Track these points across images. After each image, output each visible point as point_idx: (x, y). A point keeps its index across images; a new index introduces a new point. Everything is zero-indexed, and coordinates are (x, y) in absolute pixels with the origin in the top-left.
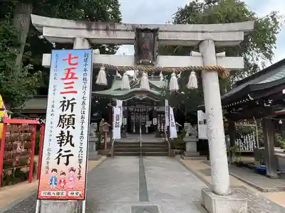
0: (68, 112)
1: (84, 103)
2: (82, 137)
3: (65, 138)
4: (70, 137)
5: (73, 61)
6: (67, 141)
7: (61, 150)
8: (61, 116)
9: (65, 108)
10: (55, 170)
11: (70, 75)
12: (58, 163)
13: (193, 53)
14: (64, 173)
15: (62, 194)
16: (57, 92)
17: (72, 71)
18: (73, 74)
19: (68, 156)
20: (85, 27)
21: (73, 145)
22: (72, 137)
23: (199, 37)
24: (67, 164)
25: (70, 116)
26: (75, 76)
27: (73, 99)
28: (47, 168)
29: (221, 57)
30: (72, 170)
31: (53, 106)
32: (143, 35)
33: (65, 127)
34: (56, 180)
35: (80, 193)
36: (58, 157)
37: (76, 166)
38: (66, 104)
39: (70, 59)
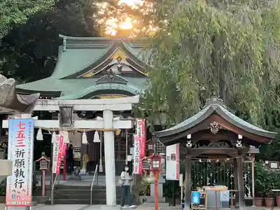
0: (20, 158)
1: (29, 152)
2: (29, 172)
3: (19, 173)
4: (22, 173)
5: (22, 127)
6: (21, 175)
7: (17, 180)
8: (16, 160)
9: (19, 155)
10: (14, 191)
11: (21, 135)
12: (16, 187)
13: (98, 118)
14: (19, 192)
15: (19, 203)
16: (14, 146)
17: (22, 133)
18: (23, 135)
19: (21, 183)
21: (24, 177)
23: (102, 108)
24: (21, 187)
25: (22, 160)
27: (23, 150)
28: (10, 189)
29: (116, 121)
31: (11, 155)
32: (65, 109)
33: (19, 167)
34: (15, 196)
35: (28, 202)
36: (16, 184)
37: (26, 189)
39: (20, 125)
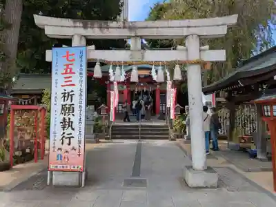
0: (68, 102)
1: (81, 95)
2: (80, 123)
3: (66, 124)
4: (70, 124)
5: (70, 58)
6: (69, 126)
7: (64, 133)
8: (63, 105)
9: (66, 98)
10: (60, 149)
11: (69, 71)
12: (62, 143)
13: (179, 47)
14: (67, 152)
15: (67, 167)
16: (59, 85)
17: (70, 66)
18: (71, 69)
19: (70, 138)
20: (81, 25)
21: (73, 129)
22: (72, 122)
23: (185, 32)
24: (69, 144)
25: (71, 105)
26: (73, 71)
27: (72, 91)
28: (54, 147)
29: (204, 50)
30: (73, 149)
31: (56, 97)
33: (67, 114)
34: (61, 156)
35: (80, 167)
36: (62, 139)
37: (76, 146)
38: (66, 95)
39: (67, 56)
